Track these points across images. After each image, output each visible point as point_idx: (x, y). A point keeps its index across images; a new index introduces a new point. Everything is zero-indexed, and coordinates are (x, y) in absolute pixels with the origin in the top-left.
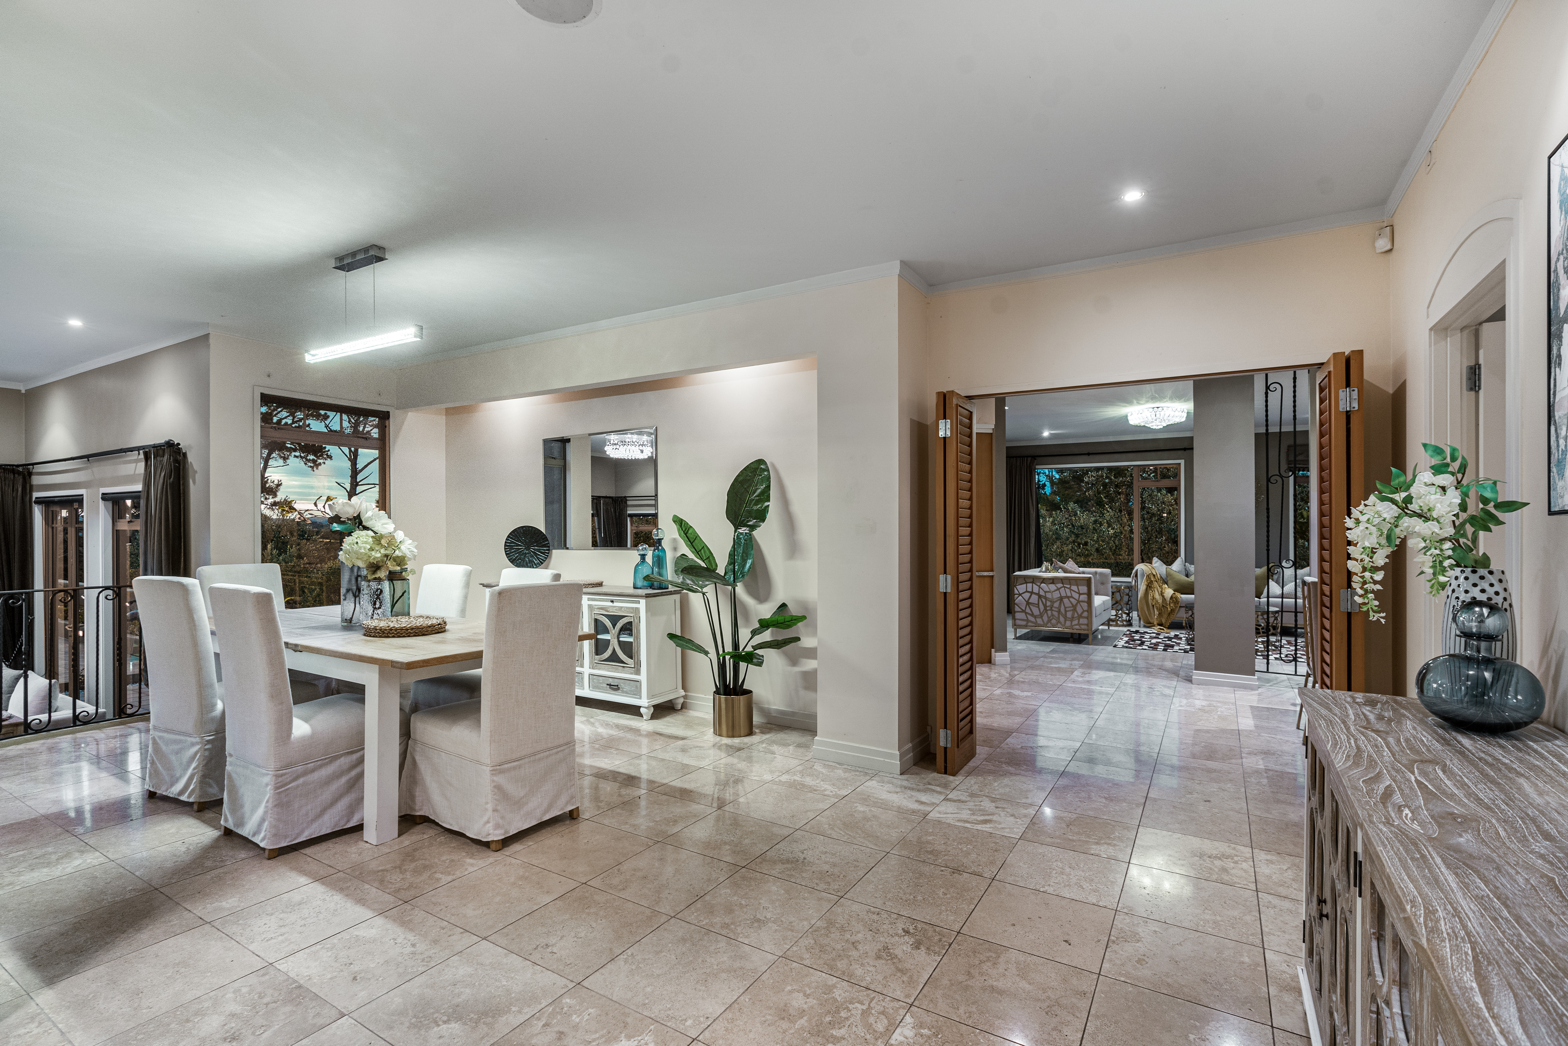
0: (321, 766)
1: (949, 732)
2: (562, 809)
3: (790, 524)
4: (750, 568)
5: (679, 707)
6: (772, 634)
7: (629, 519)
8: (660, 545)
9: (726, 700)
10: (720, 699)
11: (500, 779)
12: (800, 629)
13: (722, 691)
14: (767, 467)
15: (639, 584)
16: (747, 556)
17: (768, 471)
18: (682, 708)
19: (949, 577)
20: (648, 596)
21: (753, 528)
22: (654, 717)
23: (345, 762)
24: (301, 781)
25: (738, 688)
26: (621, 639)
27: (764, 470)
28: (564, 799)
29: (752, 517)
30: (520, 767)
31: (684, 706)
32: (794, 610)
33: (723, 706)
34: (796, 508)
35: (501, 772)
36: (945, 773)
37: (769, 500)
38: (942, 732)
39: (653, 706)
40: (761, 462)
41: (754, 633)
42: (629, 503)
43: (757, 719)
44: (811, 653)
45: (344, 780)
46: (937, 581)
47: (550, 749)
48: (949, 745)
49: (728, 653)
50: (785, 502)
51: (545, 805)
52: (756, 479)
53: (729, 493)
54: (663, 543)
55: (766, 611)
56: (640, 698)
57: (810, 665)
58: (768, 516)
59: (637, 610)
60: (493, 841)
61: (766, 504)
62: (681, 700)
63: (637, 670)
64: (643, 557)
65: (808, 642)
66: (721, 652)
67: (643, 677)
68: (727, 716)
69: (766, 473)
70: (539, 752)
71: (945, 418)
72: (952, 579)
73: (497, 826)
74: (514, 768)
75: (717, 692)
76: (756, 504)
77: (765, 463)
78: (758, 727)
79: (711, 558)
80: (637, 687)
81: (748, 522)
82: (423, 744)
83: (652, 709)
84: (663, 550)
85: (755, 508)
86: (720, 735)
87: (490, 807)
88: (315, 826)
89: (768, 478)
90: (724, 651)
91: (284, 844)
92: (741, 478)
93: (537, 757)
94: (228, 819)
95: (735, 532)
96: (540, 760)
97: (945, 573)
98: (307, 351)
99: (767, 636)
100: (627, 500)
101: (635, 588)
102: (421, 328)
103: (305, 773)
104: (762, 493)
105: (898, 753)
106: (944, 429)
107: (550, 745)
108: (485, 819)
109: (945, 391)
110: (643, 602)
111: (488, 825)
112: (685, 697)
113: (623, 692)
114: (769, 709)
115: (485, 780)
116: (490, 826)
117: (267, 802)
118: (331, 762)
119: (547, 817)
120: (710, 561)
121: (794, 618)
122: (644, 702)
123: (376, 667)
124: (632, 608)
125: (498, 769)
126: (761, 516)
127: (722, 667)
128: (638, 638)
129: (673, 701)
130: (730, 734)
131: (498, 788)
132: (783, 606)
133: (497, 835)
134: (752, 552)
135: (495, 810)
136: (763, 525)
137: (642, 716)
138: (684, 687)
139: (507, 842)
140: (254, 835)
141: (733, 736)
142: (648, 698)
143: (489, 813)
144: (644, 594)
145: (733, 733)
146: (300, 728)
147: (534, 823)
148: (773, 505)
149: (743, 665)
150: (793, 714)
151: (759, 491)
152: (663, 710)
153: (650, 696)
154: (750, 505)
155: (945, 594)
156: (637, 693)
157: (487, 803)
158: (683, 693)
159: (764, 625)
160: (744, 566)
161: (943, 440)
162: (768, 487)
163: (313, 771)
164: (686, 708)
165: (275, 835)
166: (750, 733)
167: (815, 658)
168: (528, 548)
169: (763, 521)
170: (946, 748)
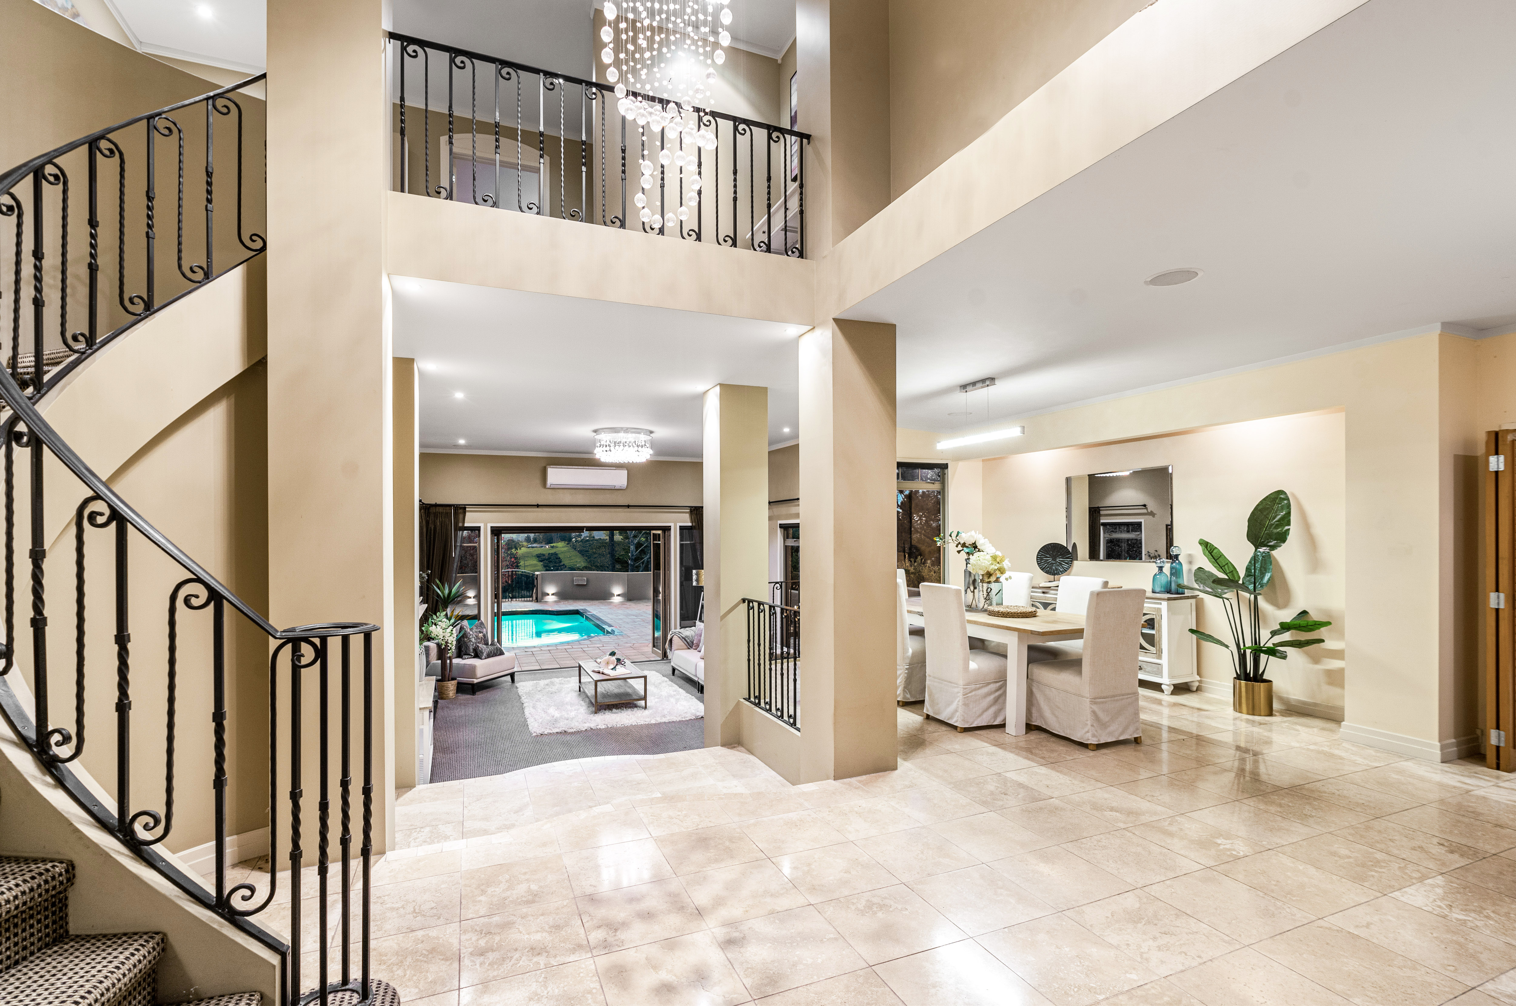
0: (982, 687)
1: (1502, 733)
2: (1131, 735)
3: (1311, 543)
4: (1269, 580)
5: (1195, 689)
6: (1292, 635)
7: (1102, 528)
8: (1177, 559)
9: (1246, 685)
10: (1240, 684)
11: (1095, 707)
12: (1322, 633)
13: (1242, 677)
14: (1287, 496)
15: (1157, 589)
16: (1266, 570)
17: (1288, 499)
18: (1197, 690)
19: (1502, 595)
20: (1169, 599)
21: (1273, 548)
22: (1173, 693)
23: (993, 686)
24: (973, 693)
25: (1259, 677)
26: (1143, 631)
27: (1284, 499)
28: (1131, 729)
29: (1272, 539)
30: (1106, 702)
31: (1199, 689)
32: (1315, 616)
33: (1243, 690)
34: (1318, 530)
35: (1095, 703)
36: (1498, 768)
37: (1289, 524)
38: (1493, 733)
39: (1174, 685)
40: (1281, 492)
41: (1274, 633)
42: (1102, 513)
43: (1276, 705)
44: (1338, 654)
45: (992, 697)
46: (1487, 598)
47: (1123, 695)
48: (1502, 745)
49: (1248, 648)
50: (1306, 526)
51: (1121, 730)
52: (1275, 507)
53: (1250, 520)
54: (1180, 558)
55: (1287, 615)
56: (1162, 677)
57: (1335, 664)
58: (1289, 538)
59: (1159, 610)
60: (1091, 744)
61: (1287, 528)
62: (1197, 684)
63: (1159, 654)
64: (1161, 568)
65: (1331, 644)
66: (1242, 647)
67: (1164, 661)
68: (1247, 698)
69: (1286, 502)
70: (1116, 696)
71: (1497, 453)
72: (1506, 597)
73: (1094, 736)
74: (1103, 703)
75: (1238, 677)
76: (1276, 528)
77: (1285, 493)
78: (1278, 712)
79: (1234, 572)
80: (1158, 669)
81: (1268, 542)
82: (1038, 682)
83: (1172, 687)
84: (1180, 563)
85: (1275, 531)
86: (1241, 712)
87: (1089, 723)
88: (979, 719)
89: (1289, 506)
90: (1244, 646)
91: (967, 726)
92: (1261, 507)
93: (1116, 698)
94: (928, 709)
95: (1256, 550)
96: (1117, 700)
97: (1497, 590)
98: (939, 442)
99: (1287, 636)
100: (1100, 510)
101: (1153, 592)
102: (1024, 427)
103: (975, 690)
104: (1283, 518)
105: (1438, 744)
106: (1496, 463)
107: (1123, 692)
108: (1086, 730)
109: (1497, 429)
110: (1165, 604)
111: (1088, 734)
112: (1200, 682)
113: (1145, 671)
114: (1288, 698)
115: (1087, 706)
116: (1089, 735)
117: (959, 701)
118: (986, 686)
119: (1121, 738)
120: (1233, 575)
121: (1318, 623)
122: (1166, 681)
123: (1016, 633)
124: (1155, 608)
125: (1094, 701)
126: (1282, 538)
127: (1242, 657)
128: (1160, 631)
129: (1189, 684)
130: (1251, 713)
131: (1094, 712)
132: (1304, 613)
133: (1094, 741)
134: (1271, 567)
135: (1092, 726)
136: (1284, 545)
137: (1162, 691)
138: (1199, 674)
139: (1100, 746)
140: (949, 719)
141: (1253, 714)
142: (1169, 678)
143: (1089, 727)
144: (1166, 598)
145: (1253, 711)
146: (973, 665)
147: (1114, 740)
148: (1294, 528)
149: (1263, 657)
150: (1315, 705)
151: (1278, 517)
152: (1181, 689)
153: (1171, 676)
154: (1270, 528)
155: (1497, 610)
156: (1160, 673)
157: (1087, 720)
158: (1199, 678)
159: (1285, 627)
160: (1262, 578)
161: (1494, 475)
162: (1289, 514)
163: (979, 689)
164: (1201, 691)
165: (963, 720)
166: (1270, 713)
167: (1343, 659)
168: (1054, 559)
169: (1284, 541)
170: (1498, 748)
